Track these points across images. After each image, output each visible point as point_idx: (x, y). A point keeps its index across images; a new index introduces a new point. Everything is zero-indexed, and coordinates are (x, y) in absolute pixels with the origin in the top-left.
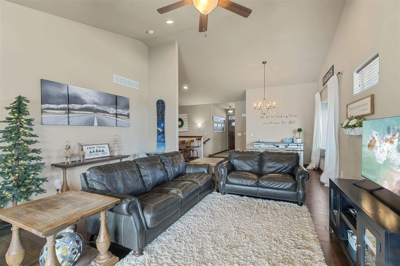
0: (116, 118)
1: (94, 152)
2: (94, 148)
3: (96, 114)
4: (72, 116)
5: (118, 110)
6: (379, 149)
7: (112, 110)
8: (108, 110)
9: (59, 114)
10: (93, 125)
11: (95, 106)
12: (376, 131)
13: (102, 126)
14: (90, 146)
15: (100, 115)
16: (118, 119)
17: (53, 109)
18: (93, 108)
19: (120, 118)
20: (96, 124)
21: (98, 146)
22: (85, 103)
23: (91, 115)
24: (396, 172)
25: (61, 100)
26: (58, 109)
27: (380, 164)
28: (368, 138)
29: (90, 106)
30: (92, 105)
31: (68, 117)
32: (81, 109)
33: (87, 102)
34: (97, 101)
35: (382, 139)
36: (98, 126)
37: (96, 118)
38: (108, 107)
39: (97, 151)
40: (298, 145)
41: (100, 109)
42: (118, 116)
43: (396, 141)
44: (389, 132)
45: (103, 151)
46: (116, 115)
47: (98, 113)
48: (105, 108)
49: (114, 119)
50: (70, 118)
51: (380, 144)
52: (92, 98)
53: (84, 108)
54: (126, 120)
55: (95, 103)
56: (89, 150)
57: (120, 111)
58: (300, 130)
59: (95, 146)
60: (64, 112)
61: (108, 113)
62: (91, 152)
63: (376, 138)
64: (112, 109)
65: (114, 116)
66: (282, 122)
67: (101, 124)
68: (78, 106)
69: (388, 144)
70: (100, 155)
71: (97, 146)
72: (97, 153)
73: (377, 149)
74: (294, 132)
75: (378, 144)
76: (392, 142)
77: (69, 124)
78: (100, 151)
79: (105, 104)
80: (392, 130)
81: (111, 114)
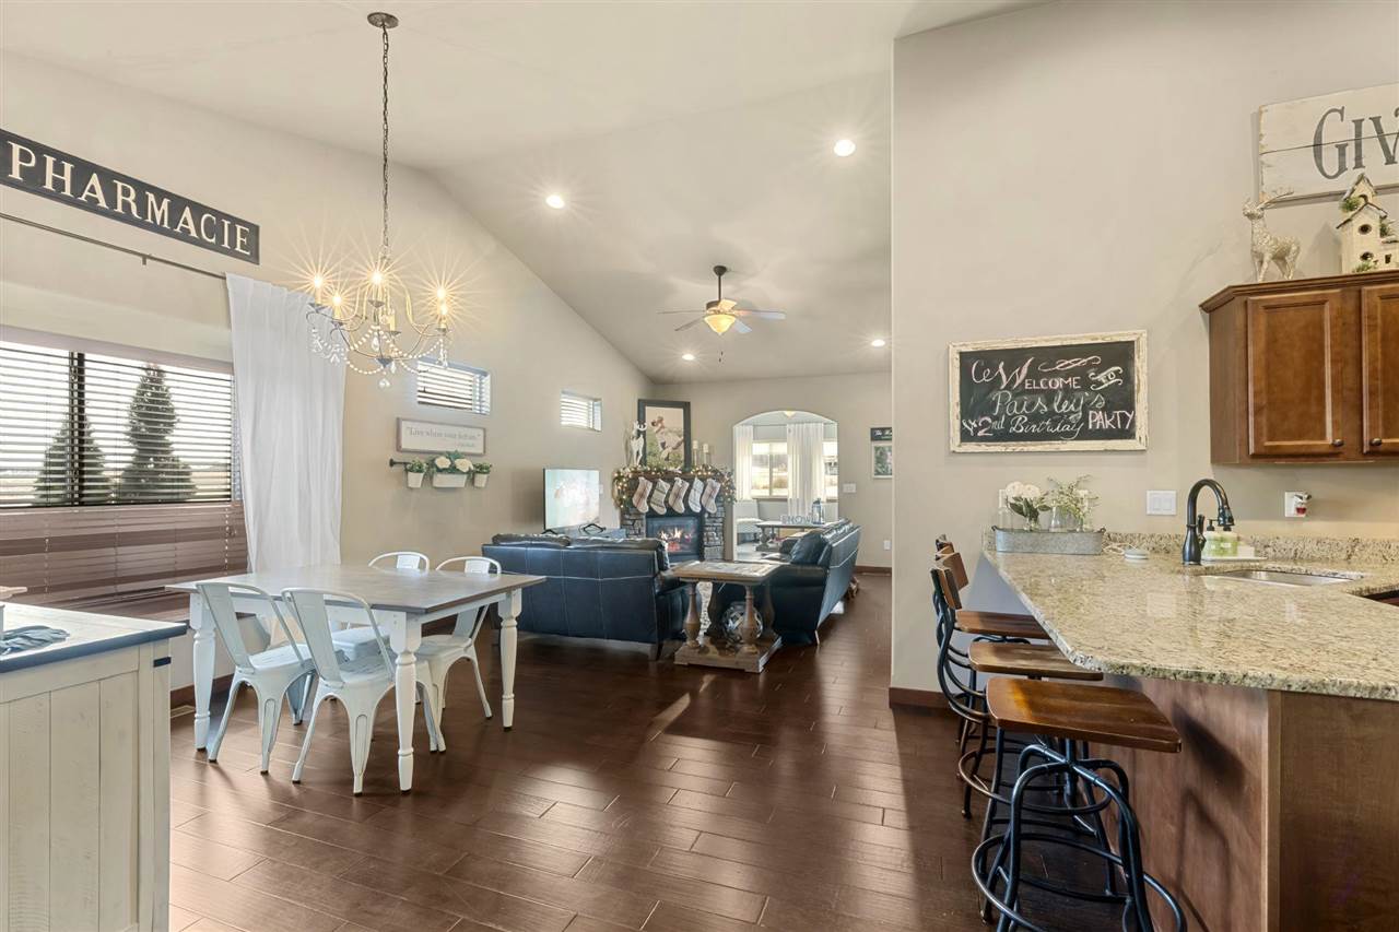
28: (555, 487)
51: (568, 491)
63: (563, 487)
75: (565, 492)
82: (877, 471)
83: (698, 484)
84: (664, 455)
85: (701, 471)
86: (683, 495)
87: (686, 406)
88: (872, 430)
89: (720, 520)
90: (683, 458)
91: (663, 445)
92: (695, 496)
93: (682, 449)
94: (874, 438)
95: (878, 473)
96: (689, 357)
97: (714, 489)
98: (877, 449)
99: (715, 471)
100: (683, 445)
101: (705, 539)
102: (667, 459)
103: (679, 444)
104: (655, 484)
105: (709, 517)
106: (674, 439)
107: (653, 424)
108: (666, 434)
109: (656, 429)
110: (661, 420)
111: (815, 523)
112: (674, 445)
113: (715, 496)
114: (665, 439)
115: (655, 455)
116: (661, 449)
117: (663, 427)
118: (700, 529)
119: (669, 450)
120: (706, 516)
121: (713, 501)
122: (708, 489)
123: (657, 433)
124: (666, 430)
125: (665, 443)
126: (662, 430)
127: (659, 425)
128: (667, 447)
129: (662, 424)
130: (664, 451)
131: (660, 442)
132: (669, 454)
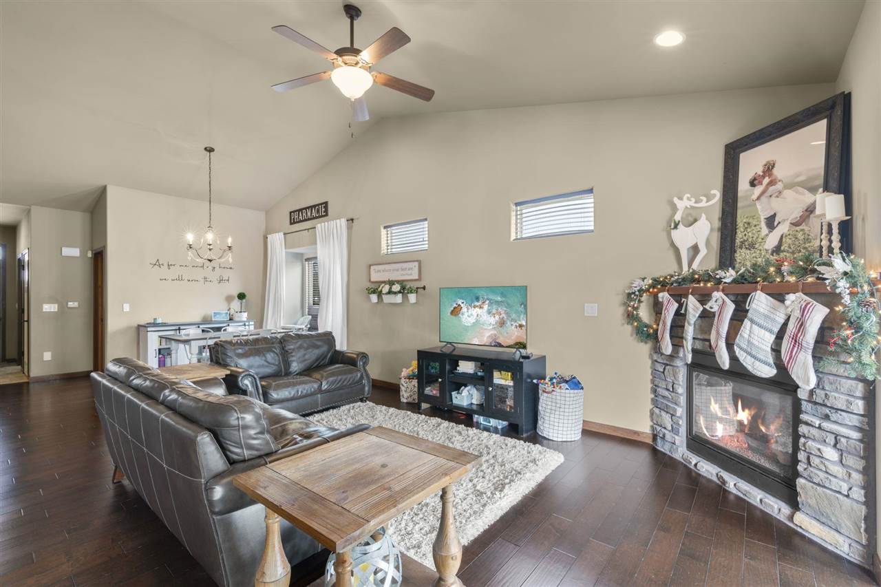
6: (466, 314)
12: (463, 299)
24: (486, 329)
27: (468, 326)
28: (452, 305)
35: (470, 305)
40: (245, 325)
43: (486, 307)
44: (478, 301)
51: (468, 309)
58: (241, 296)
63: (462, 305)
66: (205, 278)
69: (477, 309)
73: (463, 314)
74: (229, 299)
75: (464, 310)
76: (481, 308)
80: (481, 299)
84: (772, 241)
91: (770, 221)
96: (670, 38)
102: (777, 250)
103: (808, 212)
106: (798, 202)
107: (753, 183)
108: (779, 195)
109: (758, 190)
110: (769, 168)
114: (777, 204)
115: (752, 246)
116: (765, 230)
117: (772, 183)
119: (783, 229)
123: (758, 198)
124: (779, 186)
125: (775, 215)
126: (772, 188)
127: (766, 180)
128: (779, 223)
129: (769, 177)
130: (771, 234)
131: (763, 215)
132: (782, 236)
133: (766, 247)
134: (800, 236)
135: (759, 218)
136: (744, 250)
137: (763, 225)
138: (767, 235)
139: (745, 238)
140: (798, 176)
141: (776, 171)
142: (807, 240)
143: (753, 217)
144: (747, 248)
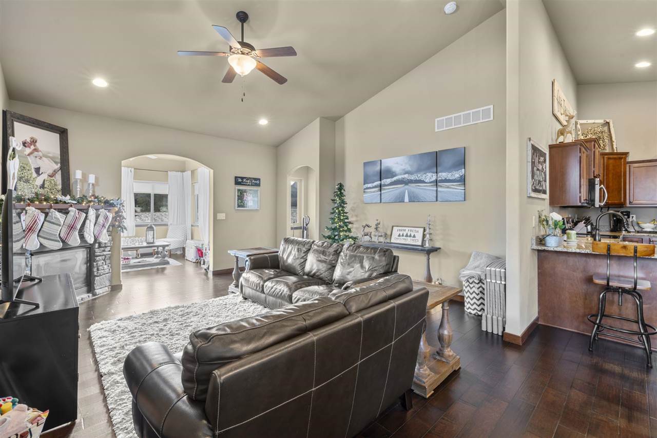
0: (435, 189)
1: (403, 235)
2: (405, 230)
3: (407, 187)
4: (384, 193)
5: (440, 174)
7: (430, 177)
8: (423, 178)
9: (374, 192)
10: (404, 202)
11: (406, 176)
13: (414, 202)
14: (401, 228)
15: (412, 187)
16: (439, 189)
17: (370, 188)
18: (404, 179)
19: (443, 187)
20: (407, 199)
21: (410, 228)
22: (395, 175)
23: (402, 189)
25: (375, 178)
26: (373, 187)
29: (399, 177)
30: (403, 176)
31: (381, 194)
32: (392, 184)
33: (397, 173)
34: (408, 168)
36: (410, 202)
37: (407, 191)
38: (422, 173)
39: (407, 236)
41: (413, 178)
42: (439, 184)
45: (414, 236)
46: (436, 183)
47: (410, 184)
48: (419, 175)
49: (433, 190)
50: (382, 195)
52: (403, 167)
53: (395, 181)
54: (456, 189)
55: (406, 173)
56: (398, 233)
57: (443, 175)
59: (407, 229)
60: (377, 189)
61: (423, 182)
62: (399, 236)
64: (429, 175)
65: (432, 185)
67: (413, 199)
68: (388, 181)
70: (409, 241)
71: (408, 228)
72: (405, 238)
77: (381, 202)
78: (410, 236)
79: (419, 170)
81: (429, 183)
82: (238, 205)
83: (92, 213)
84: (39, 181)
85: (94, 201)
86: (79, 227)
87: (63, 133)
88: (236, 177)
89: (108, 249)
90: (60, 187)
91: (38, 170)
92: (90, 226)
93: (58, 177)
94: (237, 183)
95: (239, 206)
96: (100, 82)
97: (106, 218)
98: (239, 190)
99: (106, 202)
100: (60, 172)
101: (95, 270)
102: (43, 186)
103: (55, 172)
104: (47, 214)
105: (100, 247)
106: (50, 166)
107: (24, 145)
108: (41, 158)
109: (28, 151)
110: (34, 142)
111: (148, 243)
112: (50, 172)
113: (107, 227)
114: (39, 163)
115: (27, 181)
116: (35, 175)
117: (36, 150)
118: (90, 260)
119: (44, 177)
120: (97, 245)
121: (105, 231)
122: (101, 220)
123: (29, 155)
124: (40, 154)
125: (39, 168)
126: (36, 153)
127: (32, 147)
128: (42, 173)
129: (35, 146)
130: (38, 178)
131: (33, 166)
132: (44, 181)
133: (36, 183)
134: (52, 182)
135: (30, 166)
136: (22, 182)
137: (33, 171)
138: (36, 177)
139: (23, 175)
140: (49, 153)
141: (37, 144)
142: (56, 185)
143: (27, 165)
144: (24, 182)
